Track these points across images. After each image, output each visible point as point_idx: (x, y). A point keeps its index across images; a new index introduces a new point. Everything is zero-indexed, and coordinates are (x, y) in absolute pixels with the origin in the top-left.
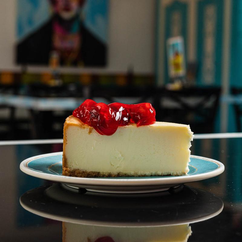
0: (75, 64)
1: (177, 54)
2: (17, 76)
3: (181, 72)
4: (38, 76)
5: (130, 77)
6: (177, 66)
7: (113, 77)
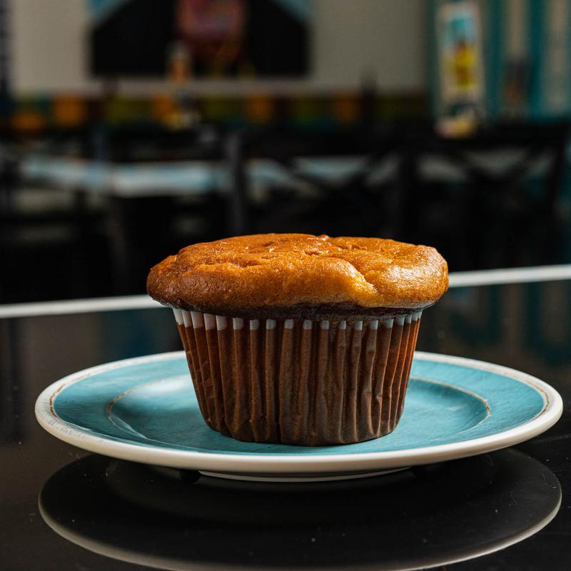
0: (232, 71)
1: (461, 45)
2: (93, 107)
3: (474, 89)
4: (144, 104)
5: (368, 100)
6: (462, 74)
7: (325, 102)
